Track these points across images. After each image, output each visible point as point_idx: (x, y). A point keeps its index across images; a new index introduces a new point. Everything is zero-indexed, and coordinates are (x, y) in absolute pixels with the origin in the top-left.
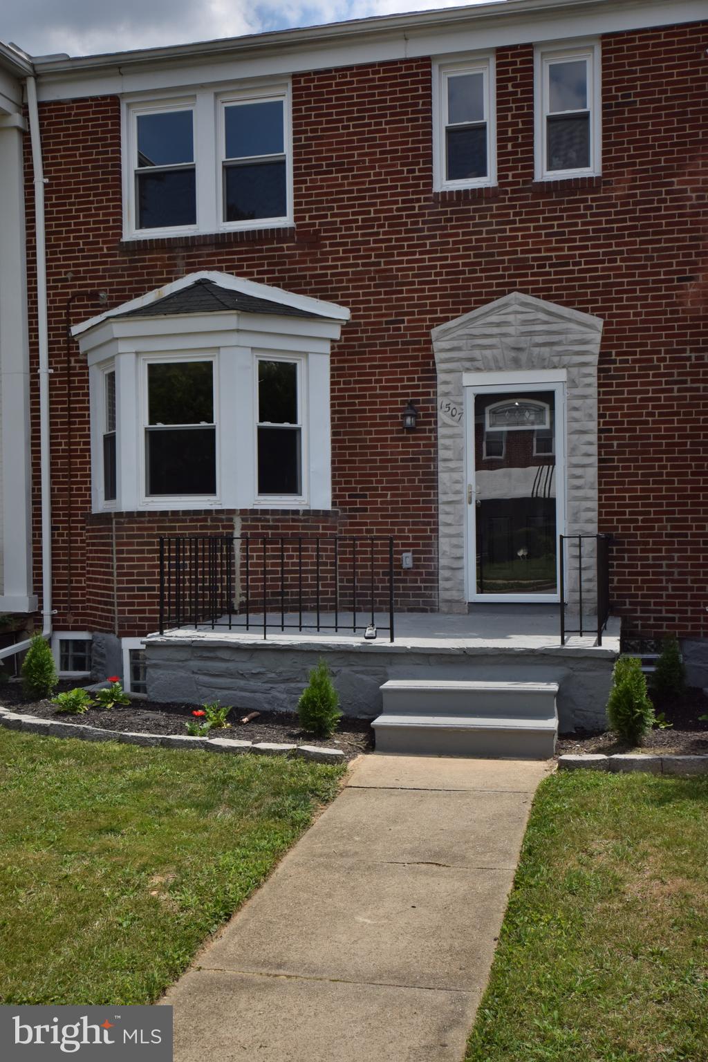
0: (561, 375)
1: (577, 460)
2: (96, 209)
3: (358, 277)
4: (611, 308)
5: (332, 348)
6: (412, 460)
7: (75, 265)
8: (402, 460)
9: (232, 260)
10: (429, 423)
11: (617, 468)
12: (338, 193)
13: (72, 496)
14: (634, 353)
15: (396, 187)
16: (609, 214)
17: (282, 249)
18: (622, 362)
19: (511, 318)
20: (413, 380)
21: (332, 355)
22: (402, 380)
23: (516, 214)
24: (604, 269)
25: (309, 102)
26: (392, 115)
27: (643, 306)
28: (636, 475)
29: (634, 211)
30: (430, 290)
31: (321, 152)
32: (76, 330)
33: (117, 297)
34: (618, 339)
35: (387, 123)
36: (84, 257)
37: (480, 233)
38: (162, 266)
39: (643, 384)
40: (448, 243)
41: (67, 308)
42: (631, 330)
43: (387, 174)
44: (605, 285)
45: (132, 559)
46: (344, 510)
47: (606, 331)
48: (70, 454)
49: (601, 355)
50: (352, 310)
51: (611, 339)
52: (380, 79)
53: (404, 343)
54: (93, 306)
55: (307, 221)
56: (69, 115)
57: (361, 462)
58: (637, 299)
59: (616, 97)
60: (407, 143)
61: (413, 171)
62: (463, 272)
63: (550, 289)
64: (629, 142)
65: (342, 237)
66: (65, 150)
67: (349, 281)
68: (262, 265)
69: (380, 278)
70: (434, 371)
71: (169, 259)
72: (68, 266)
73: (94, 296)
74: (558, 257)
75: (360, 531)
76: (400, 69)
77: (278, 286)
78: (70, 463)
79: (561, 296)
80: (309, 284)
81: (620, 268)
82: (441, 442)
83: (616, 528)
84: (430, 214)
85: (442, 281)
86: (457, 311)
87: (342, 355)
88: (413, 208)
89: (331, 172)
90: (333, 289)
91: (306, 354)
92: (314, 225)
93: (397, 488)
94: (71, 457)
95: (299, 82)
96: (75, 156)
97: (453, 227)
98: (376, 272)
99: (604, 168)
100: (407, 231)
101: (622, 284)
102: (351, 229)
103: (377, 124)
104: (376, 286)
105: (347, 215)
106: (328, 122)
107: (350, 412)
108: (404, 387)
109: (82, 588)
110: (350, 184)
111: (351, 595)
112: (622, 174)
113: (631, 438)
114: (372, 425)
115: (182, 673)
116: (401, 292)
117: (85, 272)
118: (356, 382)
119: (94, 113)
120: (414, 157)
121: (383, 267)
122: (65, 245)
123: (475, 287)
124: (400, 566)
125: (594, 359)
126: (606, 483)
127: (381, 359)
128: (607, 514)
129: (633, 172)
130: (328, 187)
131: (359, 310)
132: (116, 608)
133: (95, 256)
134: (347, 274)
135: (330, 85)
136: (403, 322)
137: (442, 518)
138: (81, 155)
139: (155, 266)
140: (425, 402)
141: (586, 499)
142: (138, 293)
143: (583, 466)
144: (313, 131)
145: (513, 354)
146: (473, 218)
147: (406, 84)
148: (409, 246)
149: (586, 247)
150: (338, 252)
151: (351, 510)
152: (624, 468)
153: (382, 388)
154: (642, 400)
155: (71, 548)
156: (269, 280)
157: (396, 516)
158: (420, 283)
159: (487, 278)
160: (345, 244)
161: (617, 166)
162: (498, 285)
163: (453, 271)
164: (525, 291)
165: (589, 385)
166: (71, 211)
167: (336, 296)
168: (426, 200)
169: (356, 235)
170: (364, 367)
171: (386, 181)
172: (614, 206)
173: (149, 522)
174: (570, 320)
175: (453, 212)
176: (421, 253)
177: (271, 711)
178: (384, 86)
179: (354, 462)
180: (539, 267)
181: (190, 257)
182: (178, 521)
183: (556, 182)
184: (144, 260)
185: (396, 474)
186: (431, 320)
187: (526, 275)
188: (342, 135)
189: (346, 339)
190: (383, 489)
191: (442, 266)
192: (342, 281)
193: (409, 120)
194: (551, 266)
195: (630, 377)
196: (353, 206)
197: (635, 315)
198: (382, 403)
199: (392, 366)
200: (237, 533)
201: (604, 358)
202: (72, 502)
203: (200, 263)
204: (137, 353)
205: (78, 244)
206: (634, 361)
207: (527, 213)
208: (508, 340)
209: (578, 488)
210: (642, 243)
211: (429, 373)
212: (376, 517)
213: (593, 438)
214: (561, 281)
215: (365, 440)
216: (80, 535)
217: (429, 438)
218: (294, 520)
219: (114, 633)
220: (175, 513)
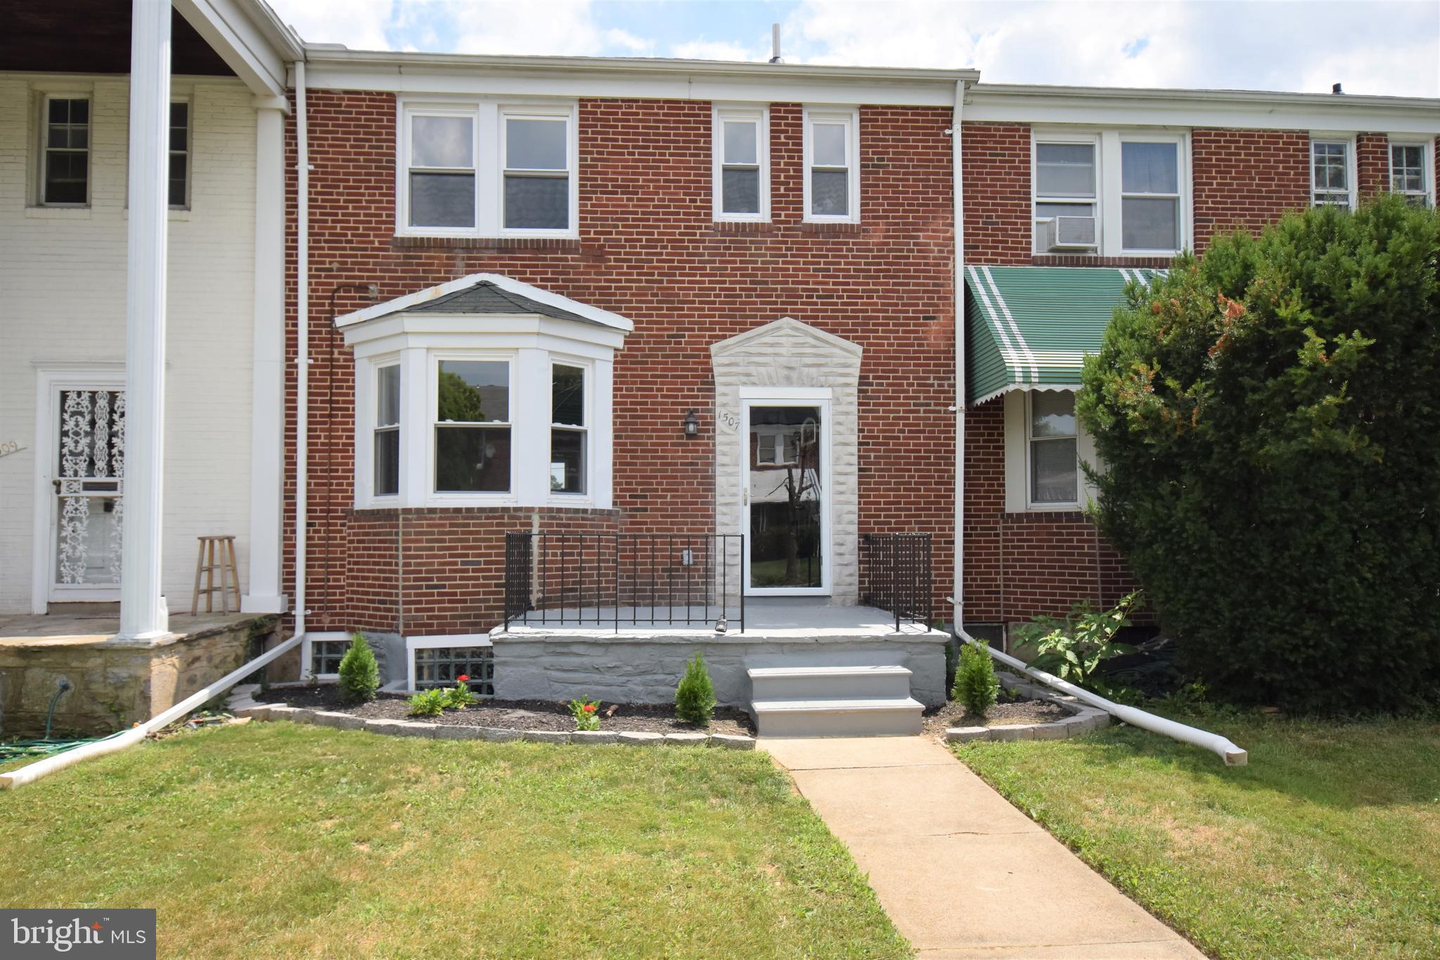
0: (827, 393)
1: (840, 468)
2: (367, 201)
3: (641, 292)
4: (869, 338)
5: (616, 356)
6: (692, 464)
7: (341, 256)
8: (682, 464)
9: (515, 266)
10: (708, 431)
11: (873, 476)
12: (623, 213)
13: (331, 491)
14: (888, 378)
15: (678, 214)
16: (867, 257)
17: (566, 259)
18: (878, 384)
19: (783, 340)
20: (693, 390)
21: (615, 363)
22: (682, 390)
23: (787, 249)
24: (863, 304)
25: (596, 126)
26: (675, 148)
27: (895, 338)
28: (890, 483)
29: (887, 257)
30: (709, 309)
31: (606, 173)
32: (340, 321)
33: (389, 292)
34: (875, 364)
35: (671, 155)
36: (352, 249)
37: (756, 262)
38: (439, 265)
39: (895, 405)
40: (726, 269)
41: (332, 298)
42: (886, 358)
43: (670, 200)
44: (864, 318)
45: (421, 557)
46: (625, 510)
47: (865, 358)
48: (330, 448)
49: (861, 377)
50: (635, 322)
51: (869, 364)
52: (664, 115)
53: (684, 356)
54: (361, 298)
55: (592, 235)
56: (340, 105)
57: (642, 464)
58: (891, 331)
59: (872, 160)
60: (689, 175)
61: (695, 201)
62: (740, 296)
63: (817, 317)
64: (884, 198)
65: (626, 253)
66: (333, 139)
67: (632, 295)
68: (546, 273)
69: (663, 295)
70: (713, 383)
71: (448, 258)
72: (334, 256)
73: (364, 288)
74: (824, 290)
75: (641, 530)
76: (683, 108)
77: (562, 294)
78: (330, 458)
79: (826, 324)
80: (594, 294)
81: (876, 304)
82: (718, 448)
83: (873, 529)
84: (710, 241)
85: (721, 303)
86: (734, 330)
87: (625, 363)
88: (695, 234)
89: (616, 193)
90: (616, 301)
91: (593, 360)
92: (599, 240)
93: (677, 490)
94: (332, 451)
95: (586, 106)
96: (345, 146)
97: (731, 255)
98: (659, 288)
99: (862, 218)
100: (688, 254)
101: (878, 318)
102: (635, 247)
103: (661, 154)
104: (658, 302)
105: (632, 234)
106: (613, 147)
107: (632, 417)
108: (684, 397)
109: (342, 587)
110: (634, 206)
111: (630, 591)
112: (878, 224)
113: (885, 451)
114: (653, 430)
115: (534, 670)
116: (682, 309)
117: (353, 263)
118: (638, 390)
119: (368, 107)
120: (696, 188)
121: (665, 284)
122: (330, 235)
123: (751, 310)
124: (681, 563)
125: (855, 381)
126: (865, 490)
127: (663, 370)
128: (865, 516)
129: (887, 224)
130: (614, 206)
131: (642, 322)
132: (401, 607)
133: (366, 249)
134: (631, 288)
135: (617, 114)
136: (684, 336)
137: (719, 518)
138: (352, 147)
139: (432, 265)
140: (703, 411)
141: (848, 503)
142: (413, 289)
143: (846, 474)
144: (598, 153)
145: (786, 372)
146: (750, 249)
147: (689, 122)
148: (690, 268)
149: (848, 284)
150: (622, 267)
151: (631, 510)
152: (880, 477)
153: (663, 396)
154: (894, 418)
155: (329, 546)
156: (553, 287)
157: (676, 516)
158: (700, 302)
159: (762, 303)
160: (630, 260)
161: (874, 217)
162: (771, 310)
163: (731, 295)
164: (796, 318)
165: (851, 403)
166: (338, 201)
167: (620, 309)
168: (706, 228)
169: (640, 254)
170: (646, 376)
171: (669, 207)
172: (871, 250)
173: (441, 518)
174: (834, 346)
175: (731, 242)
176: (701, 275)
177: (628, 704)
178: (668, 122)
179: (635, 464)
180: (808, 297)
181: (469, 258)
182: (473, 518)
183: (823, 225)
184: (420, 257)
185: (676, 477)
186: (710, 336)
187: (796, 303)
188: (627, 160)
189: (629, 349)
190: (663, 490)
191: (721, 289)
192: (625, 295)
193: (691, 155)
194: (818, 297)
195: (885, 398)
196: (638, 226)
197: (889, 345)
198: (663, 410)
199: (673, 377)
200: (535, 530)
201: (863, 380)
202: (330, 498)
203: (480, 265)
204: (428, 349)
205: (346, 235)
206: (888, 385)
207: (798, 249)
208: (781, 360)
209: (842, 493)
210: (894, 284)
211: (708, 385)
212: (656, 516)
213: (854, 449)
214: (826, 311)
215: (646, 444)
216: (340, 532)
217: (707, 445)
218: (583, 519)
219: (398, 632)
220: (469, 510)
